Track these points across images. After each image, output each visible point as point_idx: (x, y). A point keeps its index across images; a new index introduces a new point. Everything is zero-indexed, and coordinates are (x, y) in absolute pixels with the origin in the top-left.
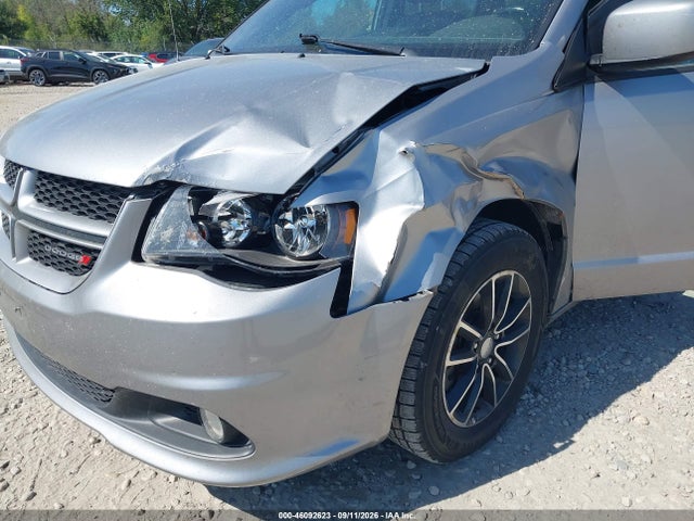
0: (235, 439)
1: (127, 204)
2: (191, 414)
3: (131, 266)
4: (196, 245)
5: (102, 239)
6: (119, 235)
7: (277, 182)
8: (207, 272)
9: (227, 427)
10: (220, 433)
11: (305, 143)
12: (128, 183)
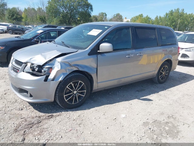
0: (31, 96)
1: (23, 64)
2: (27, 92)
3: (23, 72)
4: (31, 71)
5: (20, 68)
6: (22, 68)
7: (41, 63)
8: (31, 74)
9: (30, 94)
10: (29, 95)
11: (46, 59)
12: (23, 62)
